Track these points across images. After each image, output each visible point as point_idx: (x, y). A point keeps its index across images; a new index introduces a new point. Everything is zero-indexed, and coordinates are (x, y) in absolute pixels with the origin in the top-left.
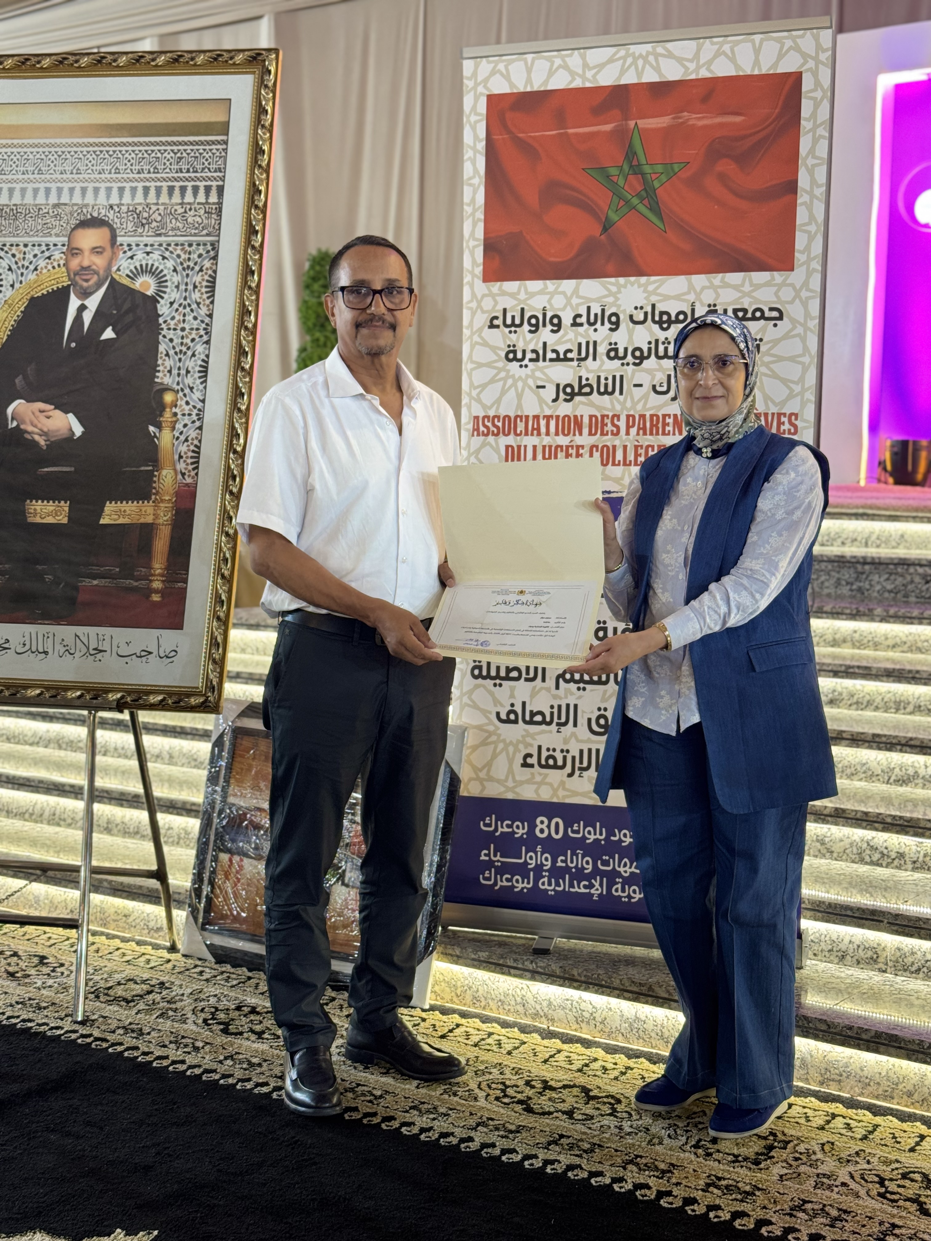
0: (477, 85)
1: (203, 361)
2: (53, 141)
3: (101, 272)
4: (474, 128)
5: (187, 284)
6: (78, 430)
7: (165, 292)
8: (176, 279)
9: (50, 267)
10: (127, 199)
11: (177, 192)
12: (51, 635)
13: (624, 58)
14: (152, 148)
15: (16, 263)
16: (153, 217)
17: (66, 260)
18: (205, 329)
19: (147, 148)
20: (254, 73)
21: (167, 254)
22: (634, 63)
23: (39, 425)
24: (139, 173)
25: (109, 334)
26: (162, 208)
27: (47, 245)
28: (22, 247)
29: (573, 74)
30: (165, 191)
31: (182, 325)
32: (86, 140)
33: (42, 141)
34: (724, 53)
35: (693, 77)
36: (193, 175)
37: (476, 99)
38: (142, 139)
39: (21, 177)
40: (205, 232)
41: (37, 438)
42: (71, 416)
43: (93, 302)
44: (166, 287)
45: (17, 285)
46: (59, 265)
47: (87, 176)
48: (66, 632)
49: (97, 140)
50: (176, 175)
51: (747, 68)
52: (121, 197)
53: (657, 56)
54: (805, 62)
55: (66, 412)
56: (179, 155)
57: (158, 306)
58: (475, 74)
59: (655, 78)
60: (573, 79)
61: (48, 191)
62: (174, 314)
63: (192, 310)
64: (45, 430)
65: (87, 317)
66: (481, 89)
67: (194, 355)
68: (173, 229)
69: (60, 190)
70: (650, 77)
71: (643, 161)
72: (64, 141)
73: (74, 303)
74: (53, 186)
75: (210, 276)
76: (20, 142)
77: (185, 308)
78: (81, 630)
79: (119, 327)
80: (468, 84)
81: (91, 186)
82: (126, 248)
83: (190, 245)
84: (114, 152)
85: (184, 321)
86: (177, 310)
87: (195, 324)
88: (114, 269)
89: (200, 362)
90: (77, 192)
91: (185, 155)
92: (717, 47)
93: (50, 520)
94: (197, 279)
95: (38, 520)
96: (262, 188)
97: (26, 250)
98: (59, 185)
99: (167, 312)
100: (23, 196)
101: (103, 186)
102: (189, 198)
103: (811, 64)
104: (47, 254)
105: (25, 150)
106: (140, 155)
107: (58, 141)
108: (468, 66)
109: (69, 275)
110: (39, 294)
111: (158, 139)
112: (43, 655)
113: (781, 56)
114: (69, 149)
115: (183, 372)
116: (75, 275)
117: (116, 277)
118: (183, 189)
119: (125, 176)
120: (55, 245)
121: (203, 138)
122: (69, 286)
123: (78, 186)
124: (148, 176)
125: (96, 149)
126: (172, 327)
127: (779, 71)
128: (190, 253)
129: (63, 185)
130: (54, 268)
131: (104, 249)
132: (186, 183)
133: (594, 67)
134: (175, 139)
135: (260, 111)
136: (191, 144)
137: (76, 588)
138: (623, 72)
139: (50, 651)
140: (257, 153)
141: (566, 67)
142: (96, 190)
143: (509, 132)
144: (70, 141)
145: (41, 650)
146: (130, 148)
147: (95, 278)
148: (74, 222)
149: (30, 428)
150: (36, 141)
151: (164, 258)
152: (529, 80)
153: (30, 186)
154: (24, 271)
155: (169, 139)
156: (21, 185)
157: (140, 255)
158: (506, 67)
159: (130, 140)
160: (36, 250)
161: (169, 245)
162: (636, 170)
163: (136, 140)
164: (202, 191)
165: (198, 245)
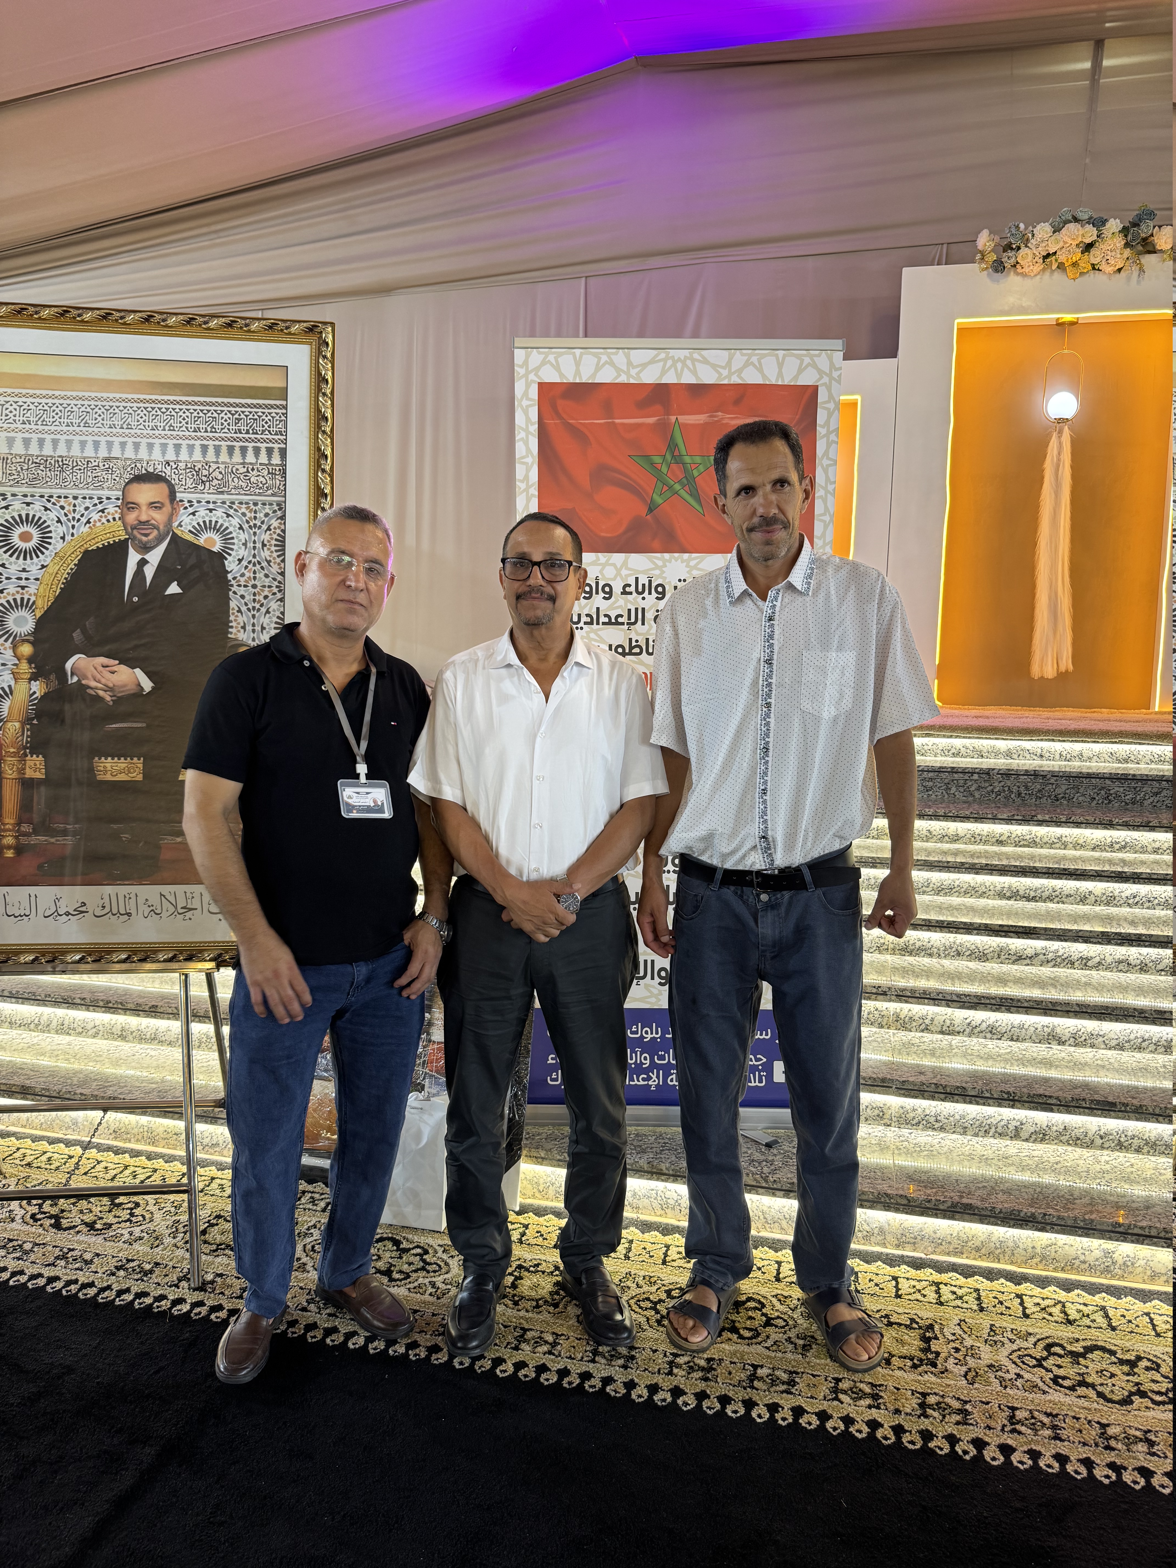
0: (528, 372)
1: (278, 617)
2: (99, 395)
3: (161, 527)
4: (526, 412)
5: (254, 542)
6: (147, 685)
7: (232, 549)
8: (243, 536)
9: (104, 520)
10: (184, 456)
11: (237, 451)
12: (133, 896)
13: (665, 360)
14: (208, 408)
15: (66, 515)
16: (213, 475)
17: (122, 513)
18: (277, 587)
19: (202, 408)
20: (311, 344)
21: (231, 512)
22: (674, 365)
23: (103, 681)
24: (195, 431)
25: (174, 589)
26: (222, 466)
27: (99, 498)
28: (71, 499)
29: (618, 370)
30: (224, 450)
31: (253, 582)
32: (136, 396)
33: (87, 394)
34: (753, 364)
35: (726, 382)
36: (253, 436)
37: (528, 386)
38: (196, 399)
39: (65, 429)
40: (270, 492)
41: (101, 693)
42: (138, 671)
43: (155, 557)
44: (233, 544)
45: (68, 538)
46: (114, 519)
47: (139, 432)
48: (149, 892)
49: (148, 397)
50: (235, 435)
51: (773, 379)
52: (177, 454)
53: (693, 360)
54: (821, 378)
55: (133, 668)
56: (236, 416)
57: (226, 562)
58: (526, 363)
59: (692, 380)
60: (619, 376)
61: (96, 444)
62: (243, 570)
63: (262, 568)
64: (111, 685)
65: (149, 572)
66: (532, 377)
67: (268, 612)
68: (235, 488)
69: (110, 445)
70: (688, 379)
71: (684, 452)
72: (111, 396)
73: (133, 558)
74: (103, 439)
75: (279, 535)
76: (63, 393)
77: (254, 565)
78: (166, 889)
79: (185, 582)
80: (519, 371)
81: (144, 442)
82: (187, 505)
83: (255, 504)
84: (167, 409)
85: (255, 578)
86: (246, 567)
87: (267, 582)
88: (176, 524)
89: (275, 619)
90: (130, 448)
91: (242, 416)
92: (746, 358)
93: (122, 777)
94: (266, 537)
95: (108, 777)
96: (328, 452)
97: (76, 502)
98: (108, 438)
99: (236, 569)
100: (69, 448)
101: (157, 441)
102: (250, 458)
103: (826, 379)
104: (100, 507)
105: (68, 402)
106: (195, 414)
107: (105, 395)
108: (519, 355)
109: (126, 529)
110: (94, 547)
111: (214, 400)
112: (126, 917)
113: (800, 371)
114: (118, 404)
115: (258, 628)
116: (132, 529)
117: (179, 533)
118: (244, 450)
119: (181, 433)
120: (108, 498)
121: (261, 402)
122: (126, 540)
123: (130, 441)
124: (205, 434)
125: (147, 405)
126: (243, 583)
127: (800, 382)
128: (255, 512)
129: (114, 439)
130: (108, 521)
131: (162, 504)
132: (246, 444)
133: (637, 366)
134: (232, 401)
135: (319, 380)
136: (249, 406)
137: (159, 847)
138: (664, 372)
139: (133, 912)
140: (319, 420)
141: (612, 363)
142: (150, 446)
143: (560, 417)
144: (118, 396)
145: (122, 911)
146: (184, 407)
147: (155, 532)
148: (128, 476)
149: (93, 684)
150: (80, 394)
151: (228, 516)
152: (578, 373)
153: (77, 438)
154: (75, 523)
155: (226, 400)
156: (65, 437)
157: (202, 511)
158: (556, 359)
159: (184, 399)
160: (88, 503)
161: (233, 503)
162: (678, 459)
163: (190, 399)
164: (263, 453)
165: (264, 504)
